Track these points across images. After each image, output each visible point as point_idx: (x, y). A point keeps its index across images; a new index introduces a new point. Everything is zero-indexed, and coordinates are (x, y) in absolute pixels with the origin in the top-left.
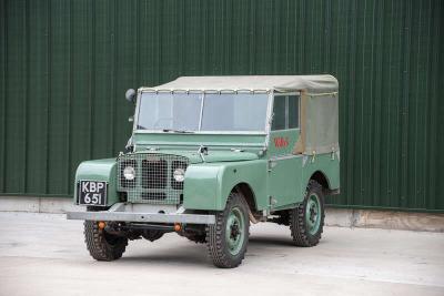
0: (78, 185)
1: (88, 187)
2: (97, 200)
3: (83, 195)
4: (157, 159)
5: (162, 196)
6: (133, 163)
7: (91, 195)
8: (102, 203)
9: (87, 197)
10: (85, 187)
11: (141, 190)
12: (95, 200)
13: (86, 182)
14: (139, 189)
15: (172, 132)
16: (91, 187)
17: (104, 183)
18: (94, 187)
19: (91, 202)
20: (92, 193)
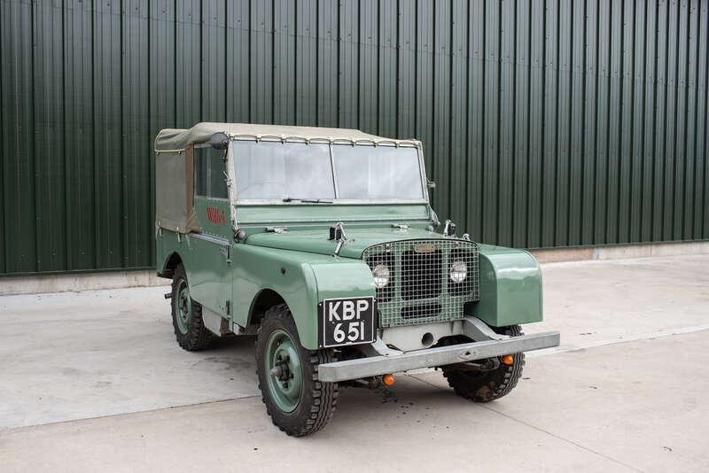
0: (320, 309)
1: (340, 311)
2: (356, 334)
3: (331, 328)
4: (430, 248)
5: (435, 310)
6: (388, 259)
7: (345, 327)
8: (368, 337)
9: (337, 331)
10: (333, 311)
11: (404, 303)
12: (353, 334)
13: (335, 302)
14: (399, 302)
15: (299, 202)
16: (345, 310)
17: (369, 300)
18: (351, 310)
19: (346, 340)
20: (348, 322)
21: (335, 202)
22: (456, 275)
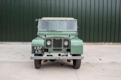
0: (33, 47)
1: (37, 48)
2: (40, 52)
3: (35, 51)
4: (59, 39)
5: (60, 50)
6: (50, 40)
7: (38, 51)
8: (42, 53)
9: (36, 51)
10: (35, 48)
11: (53, 48)
12: (39, 52)
13: (36, 47)
14: (52, 48)
15: (50, 30)
16: (38, 48)
17: (42, 47)
18: (39, 48)
19: (38, 53)
20: (38, 50)
21: (57, 30)
22: (66, 44)
